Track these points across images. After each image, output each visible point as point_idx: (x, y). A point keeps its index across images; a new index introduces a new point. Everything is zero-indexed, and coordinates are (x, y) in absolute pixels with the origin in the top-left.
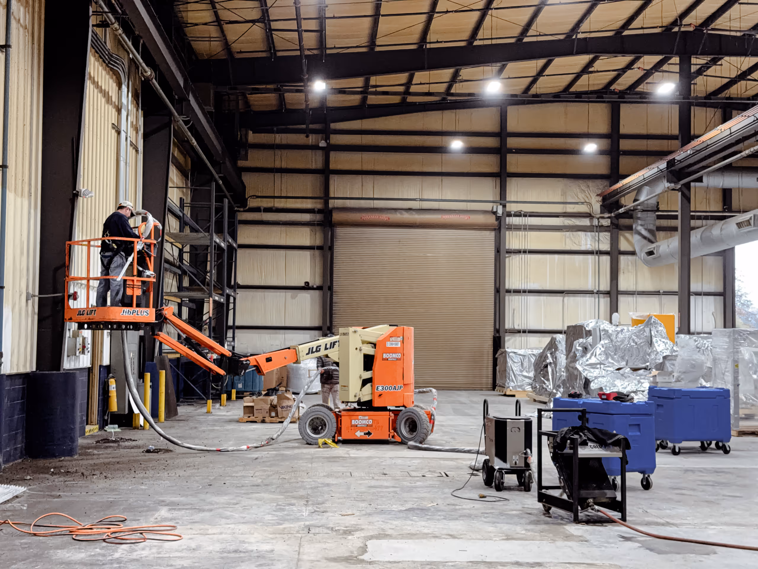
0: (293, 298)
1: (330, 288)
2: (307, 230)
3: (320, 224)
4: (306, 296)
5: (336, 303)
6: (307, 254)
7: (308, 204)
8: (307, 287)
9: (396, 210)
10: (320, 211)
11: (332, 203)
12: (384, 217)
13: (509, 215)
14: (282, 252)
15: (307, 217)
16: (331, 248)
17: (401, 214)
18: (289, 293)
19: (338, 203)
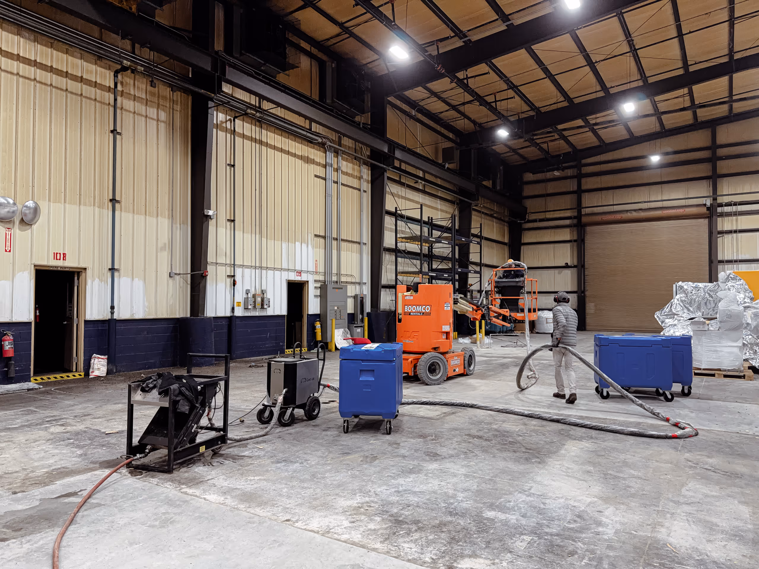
0: (559, 273)
1: (583, 266)
2: (568, 230)
3: (575, 226)
4: (568, 273)
5: (587, 275)
6: (568, 245)
7: (568, 214)
8: (567, 266)
9: (627, 211)
10: (575, 218)
11: (584, 211)
12: (618, 217)
13: (721, 205)
14: (552, 246)
15: (567, 222)
16: (583, 241)
17: (631, 213)
18: (557, 271)
19: (588, 211)
